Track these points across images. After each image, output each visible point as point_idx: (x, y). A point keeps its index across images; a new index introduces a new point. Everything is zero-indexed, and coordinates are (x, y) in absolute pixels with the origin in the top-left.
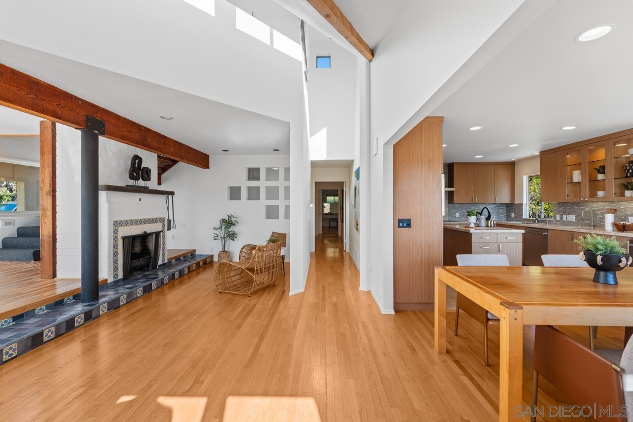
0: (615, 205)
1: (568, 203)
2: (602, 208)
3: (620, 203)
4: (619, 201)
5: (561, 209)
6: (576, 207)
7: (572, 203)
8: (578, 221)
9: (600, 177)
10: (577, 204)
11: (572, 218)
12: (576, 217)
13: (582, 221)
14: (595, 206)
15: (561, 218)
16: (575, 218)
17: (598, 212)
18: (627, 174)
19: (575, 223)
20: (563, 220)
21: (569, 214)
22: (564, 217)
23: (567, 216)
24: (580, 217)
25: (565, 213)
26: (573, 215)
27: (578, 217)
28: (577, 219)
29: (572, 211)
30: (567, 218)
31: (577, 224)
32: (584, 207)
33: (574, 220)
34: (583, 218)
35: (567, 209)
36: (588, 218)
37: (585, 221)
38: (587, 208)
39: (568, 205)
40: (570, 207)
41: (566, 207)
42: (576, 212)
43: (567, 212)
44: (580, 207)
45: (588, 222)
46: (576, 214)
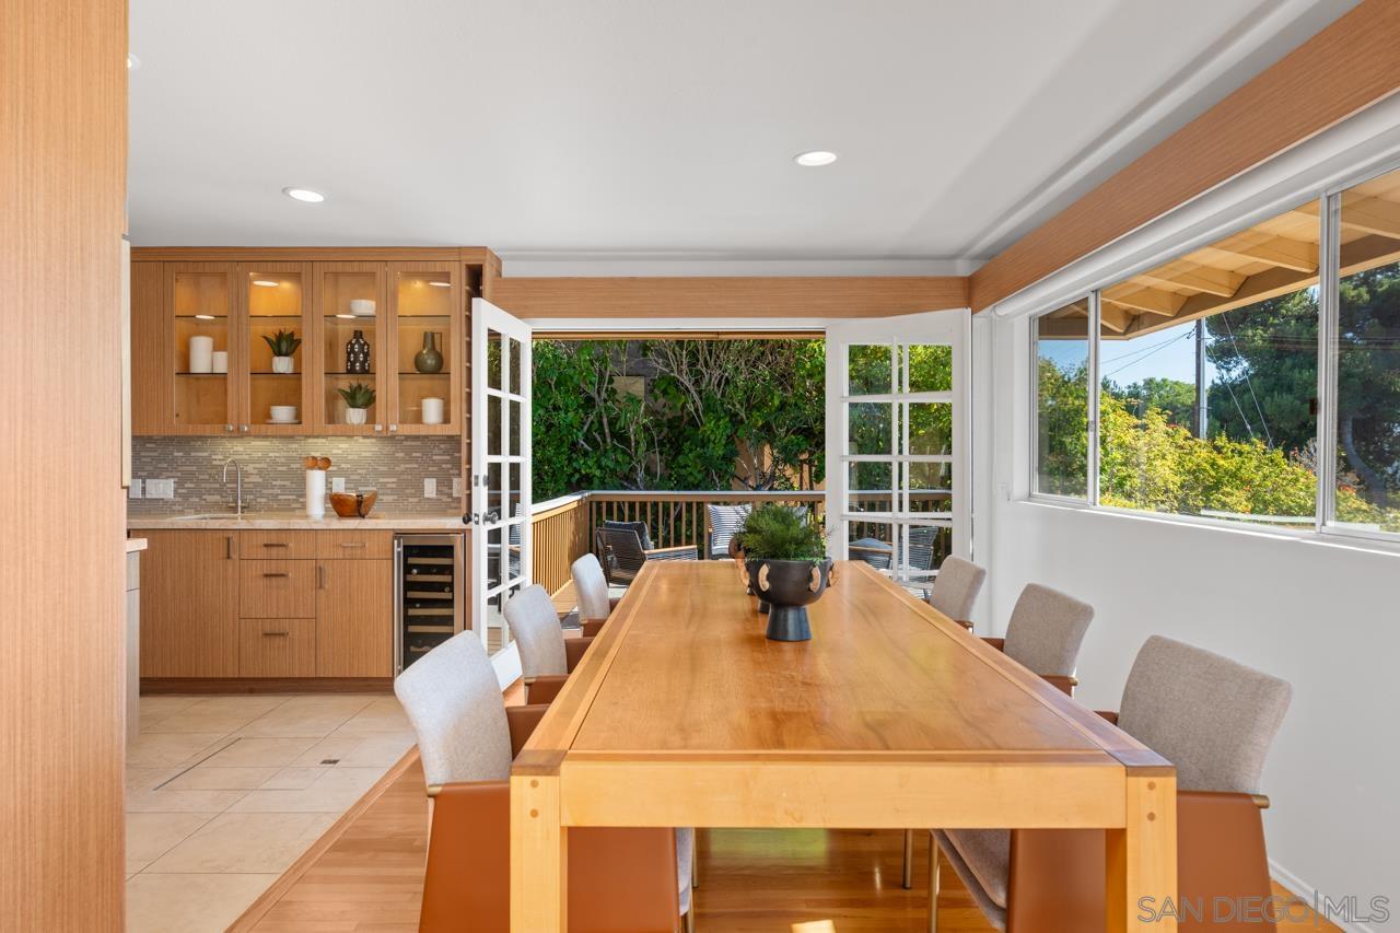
0: (296, 446)
1: (150, 439)
2: (260, 454)
3: (310, 440)
4: (308, 437)
6: (176, 454)
7: (165, 438)
8: (185, 497)
9: (282, 365)
10: (183, 441)
11: (162, 488)
12: (179, 484)
13: (198, 496)
14: (241, 449)
16: (176, 490)
17: (250, 468)
18: (353, 364)
19: (174, 504)
21: (154, 475)
22: (135, 488)
23: (144, 482)
24: (192, 486)
25: (139, 473)
26: (168, 478)
27: (186, 485)
28: (180, 491)
29: (165, 465)
30: (144, 489)
31: (180, 508)
32: (206, 454)
33: (170, 495)
34: (203, 485)
35: (144, 459)
36: (218, 486)
37: (209, 498)
38: (214, 457)
39: (148, 445)
40: (156, 454)
41: (143, 454)
42: (180, 468)
43: (147, 468)
44: (193, 454)
45: (219, 497)
46: (179, 474)
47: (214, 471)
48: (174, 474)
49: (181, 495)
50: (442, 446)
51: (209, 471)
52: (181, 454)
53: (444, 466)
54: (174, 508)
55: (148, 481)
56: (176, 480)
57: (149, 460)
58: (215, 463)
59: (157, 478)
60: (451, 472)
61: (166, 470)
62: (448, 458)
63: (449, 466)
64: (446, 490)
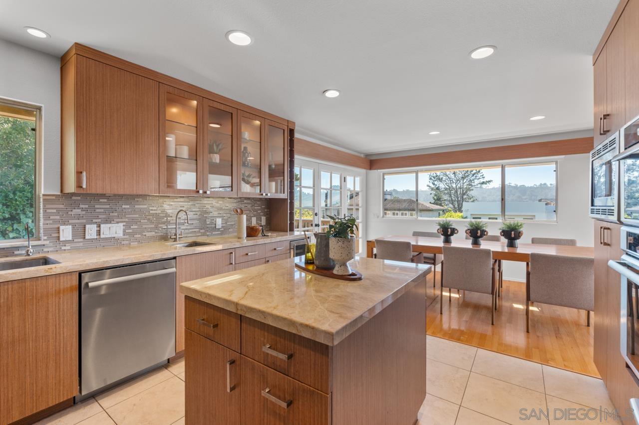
1: (103, 196)
5: (77, 211)
6: (123, 206)
7: (115, 195)
8: (132, 235)
10: (131, 198)
11: (114, 230)
12: (128, 226)
13: (141, 233)
15: (80, 232)
16: (124, 231)
19: (124, 240)
20: (87, 237)
21: (108, 221)
22: (91, 231)
23: (99, 226)
24: (136, 227)
25: (94, 221)
26: (118, 223)
27: (132, 227)
28: (127, 231)
29: (116, 214)
30: (99, 233)
31: (127, 242)
32: (145, 206)
33: (120, 234)
34: (144, 226)
35: (97, 210)
36: (153, 226)
37: (148, 234)
38: (151, 208)
39: (101, 200)
40: (108, 206)
41: (96, 206)
42: (127, 216)
43: (100, 217)
44: (136, 206)
45: (154, 233)
46: (127, 220)
47: (151, 217)
48: (123, 220)
49: (129, 234)
50: (258, 203)
51: (148, 217)
52: (128, 206)
53: (259, 211)
54: (123, 243)
55: (102, 226)
56: (125, 224)
57: (102, 210)
58: (151, 212)
59: (110, 223)
60: (261, 214)
61: (118, 217)
62: (260, 208)
63: (260, 211)
64: (260, 222)
